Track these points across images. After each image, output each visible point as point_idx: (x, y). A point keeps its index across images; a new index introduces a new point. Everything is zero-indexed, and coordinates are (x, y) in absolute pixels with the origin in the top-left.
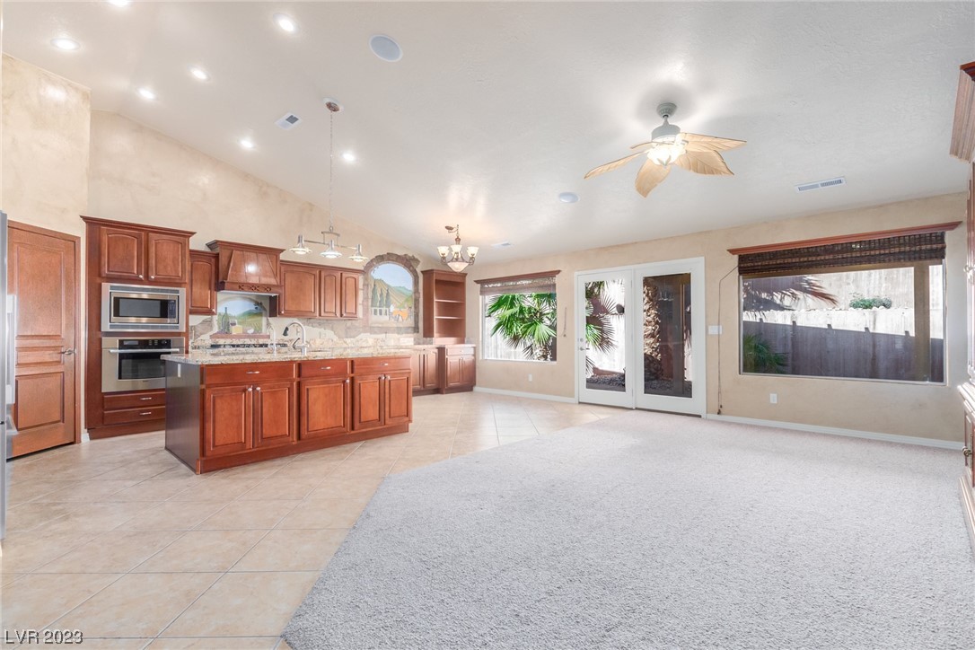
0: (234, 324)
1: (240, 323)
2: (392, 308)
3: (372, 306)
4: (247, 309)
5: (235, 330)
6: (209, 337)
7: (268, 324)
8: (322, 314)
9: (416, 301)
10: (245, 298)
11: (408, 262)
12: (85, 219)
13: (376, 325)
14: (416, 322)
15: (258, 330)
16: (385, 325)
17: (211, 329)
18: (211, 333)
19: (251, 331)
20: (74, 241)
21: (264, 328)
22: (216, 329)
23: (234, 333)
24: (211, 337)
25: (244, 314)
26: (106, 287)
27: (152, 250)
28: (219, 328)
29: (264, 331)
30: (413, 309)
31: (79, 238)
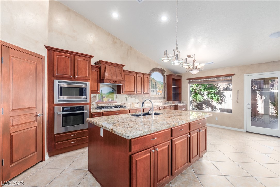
0: (104, 97)
1: (107, 97)
2: (157, 90)
3: (151, 89)
4: (109, 91)
5: (105, 100)
6: (95, 103)
7: (117, 97)
8: (137, 93)
9: (165, 86)
10: (108, 86)
11: (162, 71)
12: (47, 47)
13: (152, 96)
14: (164, 95)
15: (113, 100)
16: (155, 96)
17: (96, 100)
18: (96, 101)
19: (110, 100)
20: (42, 58)
21: (115, 98)
22: (98, 100)
23: (104, 101)
24: (96, 103)
25: (108, 93)
26: (56, 81)
27: (76, 64)
28: (99, 99)
29: (115, 100)
30: (163, 90)
31: (44, 57)
